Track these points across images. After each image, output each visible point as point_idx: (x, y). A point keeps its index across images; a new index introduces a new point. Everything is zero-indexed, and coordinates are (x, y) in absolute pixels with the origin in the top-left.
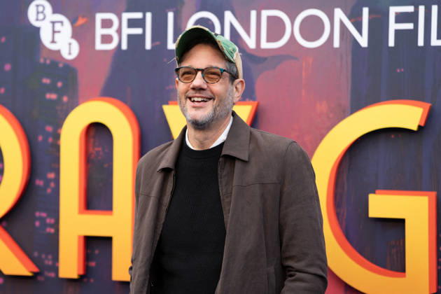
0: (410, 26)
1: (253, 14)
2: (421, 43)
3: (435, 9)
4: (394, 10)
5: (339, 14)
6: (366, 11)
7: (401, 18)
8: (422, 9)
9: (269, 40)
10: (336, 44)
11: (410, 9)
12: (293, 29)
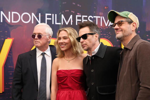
0: (50, 19)
1: (9, 12)
2: (53, 23)
3: (56, 15)
4: (47, 15)
5: (33, 14)
6: (40, 14)
7: (48, 17)
8: (53, 15)
9: (14, 21)
10: (33, 23)
11: (50, 14)
12: (21, 18)
